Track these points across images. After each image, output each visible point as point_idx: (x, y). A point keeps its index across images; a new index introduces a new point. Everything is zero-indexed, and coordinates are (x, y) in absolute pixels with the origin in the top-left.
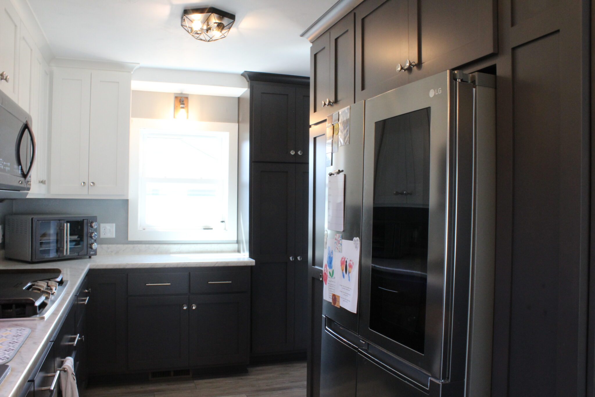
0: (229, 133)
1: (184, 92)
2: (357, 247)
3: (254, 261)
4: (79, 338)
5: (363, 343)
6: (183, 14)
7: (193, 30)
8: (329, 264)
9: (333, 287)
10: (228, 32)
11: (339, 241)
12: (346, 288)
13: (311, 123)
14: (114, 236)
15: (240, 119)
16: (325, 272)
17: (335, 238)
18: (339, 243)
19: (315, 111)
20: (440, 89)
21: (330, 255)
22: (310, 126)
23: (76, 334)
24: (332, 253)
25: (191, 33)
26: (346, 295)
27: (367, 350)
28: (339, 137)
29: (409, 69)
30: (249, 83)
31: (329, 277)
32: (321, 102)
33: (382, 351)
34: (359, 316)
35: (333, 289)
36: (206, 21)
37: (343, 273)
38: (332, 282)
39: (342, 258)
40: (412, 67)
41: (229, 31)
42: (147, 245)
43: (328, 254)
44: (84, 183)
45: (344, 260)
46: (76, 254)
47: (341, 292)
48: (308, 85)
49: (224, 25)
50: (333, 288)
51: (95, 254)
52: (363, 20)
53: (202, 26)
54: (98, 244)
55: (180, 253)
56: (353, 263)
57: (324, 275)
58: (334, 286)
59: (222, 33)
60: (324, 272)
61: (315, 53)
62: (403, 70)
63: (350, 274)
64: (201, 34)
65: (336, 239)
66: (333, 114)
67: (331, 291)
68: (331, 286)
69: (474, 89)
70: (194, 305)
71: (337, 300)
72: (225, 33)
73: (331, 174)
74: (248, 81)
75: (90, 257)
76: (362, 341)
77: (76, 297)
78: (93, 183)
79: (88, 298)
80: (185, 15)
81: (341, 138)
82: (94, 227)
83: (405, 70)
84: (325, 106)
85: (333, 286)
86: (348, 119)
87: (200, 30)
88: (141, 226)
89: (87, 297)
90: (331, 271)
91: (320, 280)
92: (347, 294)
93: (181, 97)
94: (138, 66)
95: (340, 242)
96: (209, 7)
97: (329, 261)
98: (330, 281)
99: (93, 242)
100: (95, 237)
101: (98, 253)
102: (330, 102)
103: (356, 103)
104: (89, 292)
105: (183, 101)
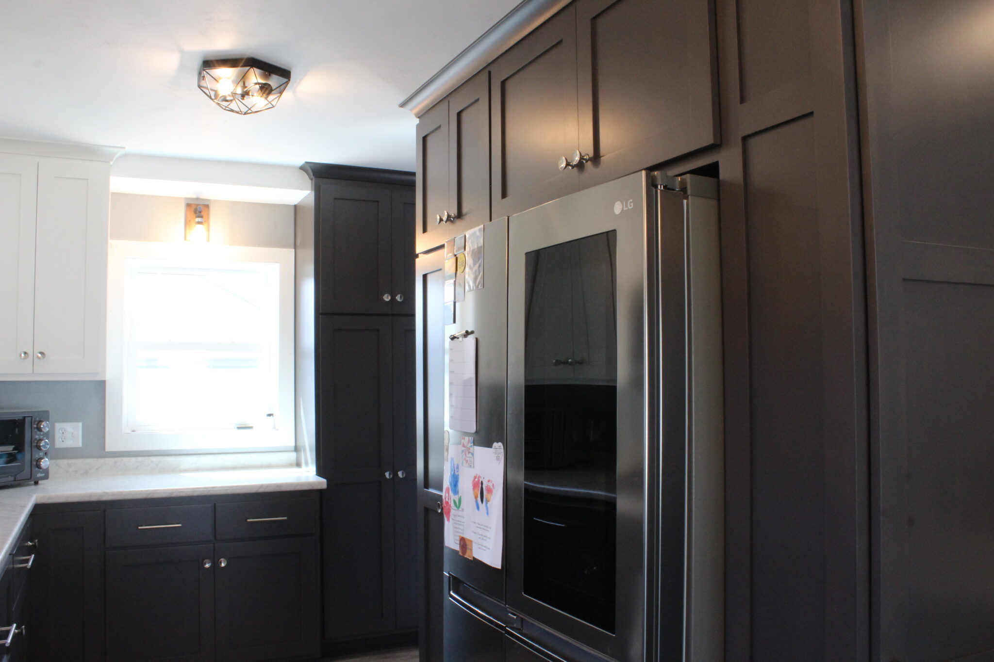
0: (279, 264)
1: (202, 197)
2: (499, 459)
3: (325, 480)
4: (16, 631)
5: (513, 618)
6: (201, 68)
7: (218, 95)
8: (453, 487)
9: (460, 525)
10: (278, 98)
11: (469, 449)
12: (483, 527)
13: (418, 250)
14: (80, 444)
15: (298, 242)
16: (447, 500)
17: (462, 444)
18: (469, 452)
19: (425, 230)
20: (631, 200)
21: (454, 473)
22: (417, 256)
23: (10, 625)
24: (458, 468)
25: (215, 100)
26: (483, 539)
27: (520, 629)
28: (467, 276)
29: (580, 166)
30: (314, 182)
31: (454, 509)
32: (434, 217)
33: (544, 631)
34: (506, 573)
35: (460, 529)
36: (241, 80)
37: (476, 501)
38: (459, 516)
39: (475, 477)
40: (584, 161)
41: (280, 96)
42: (140, 459)
43: (452, 470)
44: (25, 353)
45: (479, 481)
46: (10, 478)
47: (475, 533)
48: (413, 185)
49: (272, 87)
50: (461, 527)
51: (46, 477)
52: (503, 84)
53: (234, 89)
54: (51, 459)
55: (197, 470)
56: (493, 485)
57: (444, 504)
58: (462, 523)
59: (268, 101)
60: (444, 501)
61: (424, 135)
62: (570, 168)
63: (488, 503)
64: (231, 101)
65: (464, 446)
66: (455, 238)
67: (457, 532)
68: (456, 524)
69: (685, 201)
70: (222, 559)
71: (467, 547)
72: (273, 100)
73: (453, 338)
74: (311, 179)
75: (36, 483)
76: (511, 615)
77: (12, 556)
78: (41, 353)
79: (33, 555)
80: (204, 70)
81: (469, 276)
82: (43, 430)
83: (573, 167)
84: (442, 222)
85: (460, 523)
86: (482, 246)
87: (231, 95)
88: (127, 426)
89: (30, 555)
90: (456, 498)
91: (437, 512)
92: (485, 536)
93: (198, 205)
94: (121, 152)
95: (471, 450)
96: (246, 56)
97: (452, 483)
98: (455, 515)
99: (41, 456)
100: (46, 448)
101: (50, 476)
102: (449, 216)
103: (492, 221)
104: (34, 546)
105: (200, 212)
